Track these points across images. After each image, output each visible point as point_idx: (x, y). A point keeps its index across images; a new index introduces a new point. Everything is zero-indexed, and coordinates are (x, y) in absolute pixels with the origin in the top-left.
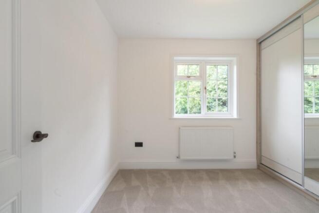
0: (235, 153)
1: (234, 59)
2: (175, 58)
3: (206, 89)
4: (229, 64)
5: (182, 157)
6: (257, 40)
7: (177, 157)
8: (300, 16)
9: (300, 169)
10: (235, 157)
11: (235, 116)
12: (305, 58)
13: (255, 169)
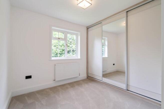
0: (79, 73)
1: (79, 33)
2: (53, 28)
3: (67, 45)
4: (77, 35)
5: (56, 80)
6: (87, 27)
7: (54, 80)
8: (101, 23)
9: (101, 75)
10: (79, 75)
11: (79, 57)
12: (103, 37)
13: (86, 79)
